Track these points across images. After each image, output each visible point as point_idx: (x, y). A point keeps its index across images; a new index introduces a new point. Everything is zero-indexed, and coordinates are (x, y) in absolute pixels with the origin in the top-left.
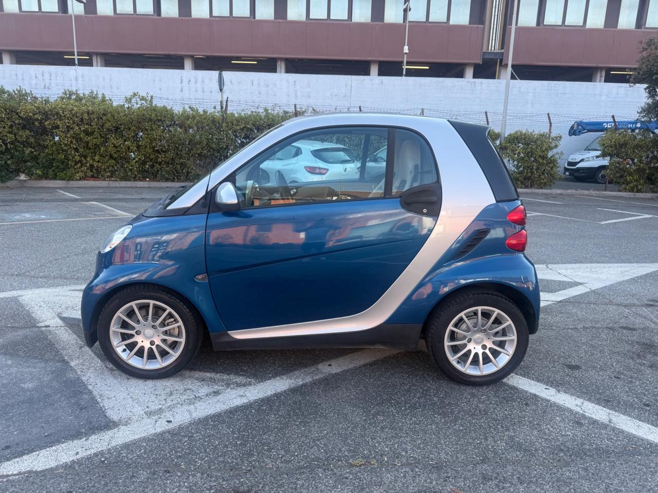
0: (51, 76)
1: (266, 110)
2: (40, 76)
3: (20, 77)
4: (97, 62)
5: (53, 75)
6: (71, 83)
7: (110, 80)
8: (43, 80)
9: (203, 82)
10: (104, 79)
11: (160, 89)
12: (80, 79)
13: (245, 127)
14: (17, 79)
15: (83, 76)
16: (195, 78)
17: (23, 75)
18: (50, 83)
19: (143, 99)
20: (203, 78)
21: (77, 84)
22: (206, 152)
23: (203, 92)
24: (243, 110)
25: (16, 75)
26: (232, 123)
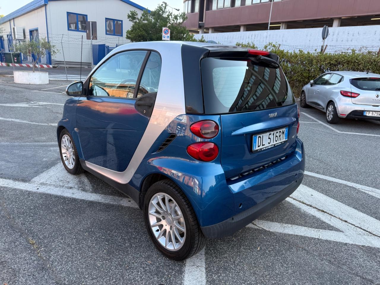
0: (255, 36)
1: (353, 51)
2: (250, 37)
3: (242, 38)
4: (282, 27)
5: (256, 36)
6: (263, 40)
7: (283, 36)
8: (251, 38)
9: (338, 34)
10: (280, 36)
11: (310, 41)
12: (268, 37)
13: (329, 63)
14: (241, 39)
15: (270, 36)
16: (333, 32)
17: (243, 37)
18: (254, 40)
19: (274, 46)
20: (339, 32)
21: (266, 40)
22: (300, 78)
23: (337, 41)
24: (336, 51)
25: (241, 37)
26: (321, 60)
